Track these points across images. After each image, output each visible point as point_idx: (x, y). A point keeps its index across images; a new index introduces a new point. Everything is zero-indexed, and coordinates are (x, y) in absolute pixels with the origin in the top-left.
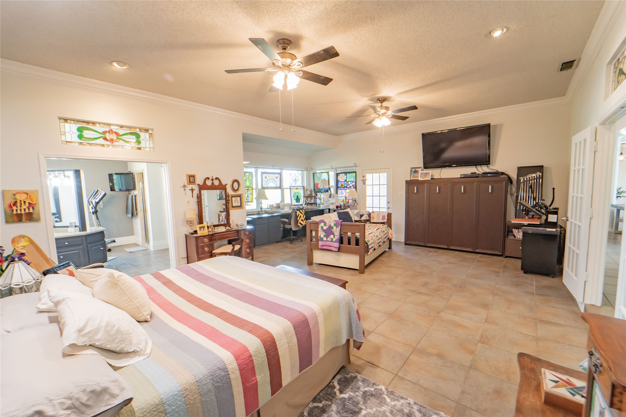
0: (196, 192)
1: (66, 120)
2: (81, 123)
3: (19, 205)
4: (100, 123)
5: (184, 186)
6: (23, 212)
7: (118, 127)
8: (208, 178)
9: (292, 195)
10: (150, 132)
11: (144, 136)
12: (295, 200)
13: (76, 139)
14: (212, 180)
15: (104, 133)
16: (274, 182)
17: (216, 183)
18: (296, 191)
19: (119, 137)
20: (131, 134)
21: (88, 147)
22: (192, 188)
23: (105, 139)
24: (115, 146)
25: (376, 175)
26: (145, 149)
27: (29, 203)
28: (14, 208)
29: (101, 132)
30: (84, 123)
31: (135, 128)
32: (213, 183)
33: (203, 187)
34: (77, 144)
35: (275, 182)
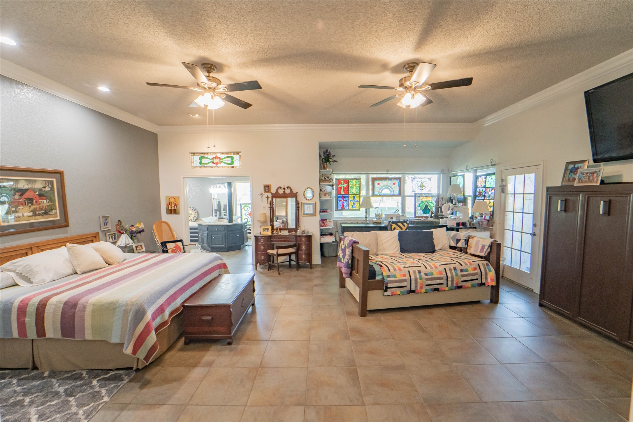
0: (270, 199)
1: (194, 154)
2: (201, 154)
3: (171, 204)
4: (210, 153)
5: (262, 194)
6: (172, 208)
7: (220, 154)
8: (281, 188)
9: (417, 205)
10: (240, 154)
11: (236, 157)
12: (422, 211)
13: (199, 165)
14: (284, 189)
15: (213, 158)
16: (389, 189)
17: (288, 191)
18: (424, 199)
19: (221, 161)
20: (228, 157)
21: (204, 169)
22: (268, 196)
23: (213, 163)
24: (218, 167)
25: (520, 178)
26: (237, 167)
27: (175, 204)
28: (169, 206)
29: (211, 158)
30: (203, 154)
31: (231, 153)
32: (284, 192)
33: (276, 195)
34: (199, 168)
35: (392, 189)
